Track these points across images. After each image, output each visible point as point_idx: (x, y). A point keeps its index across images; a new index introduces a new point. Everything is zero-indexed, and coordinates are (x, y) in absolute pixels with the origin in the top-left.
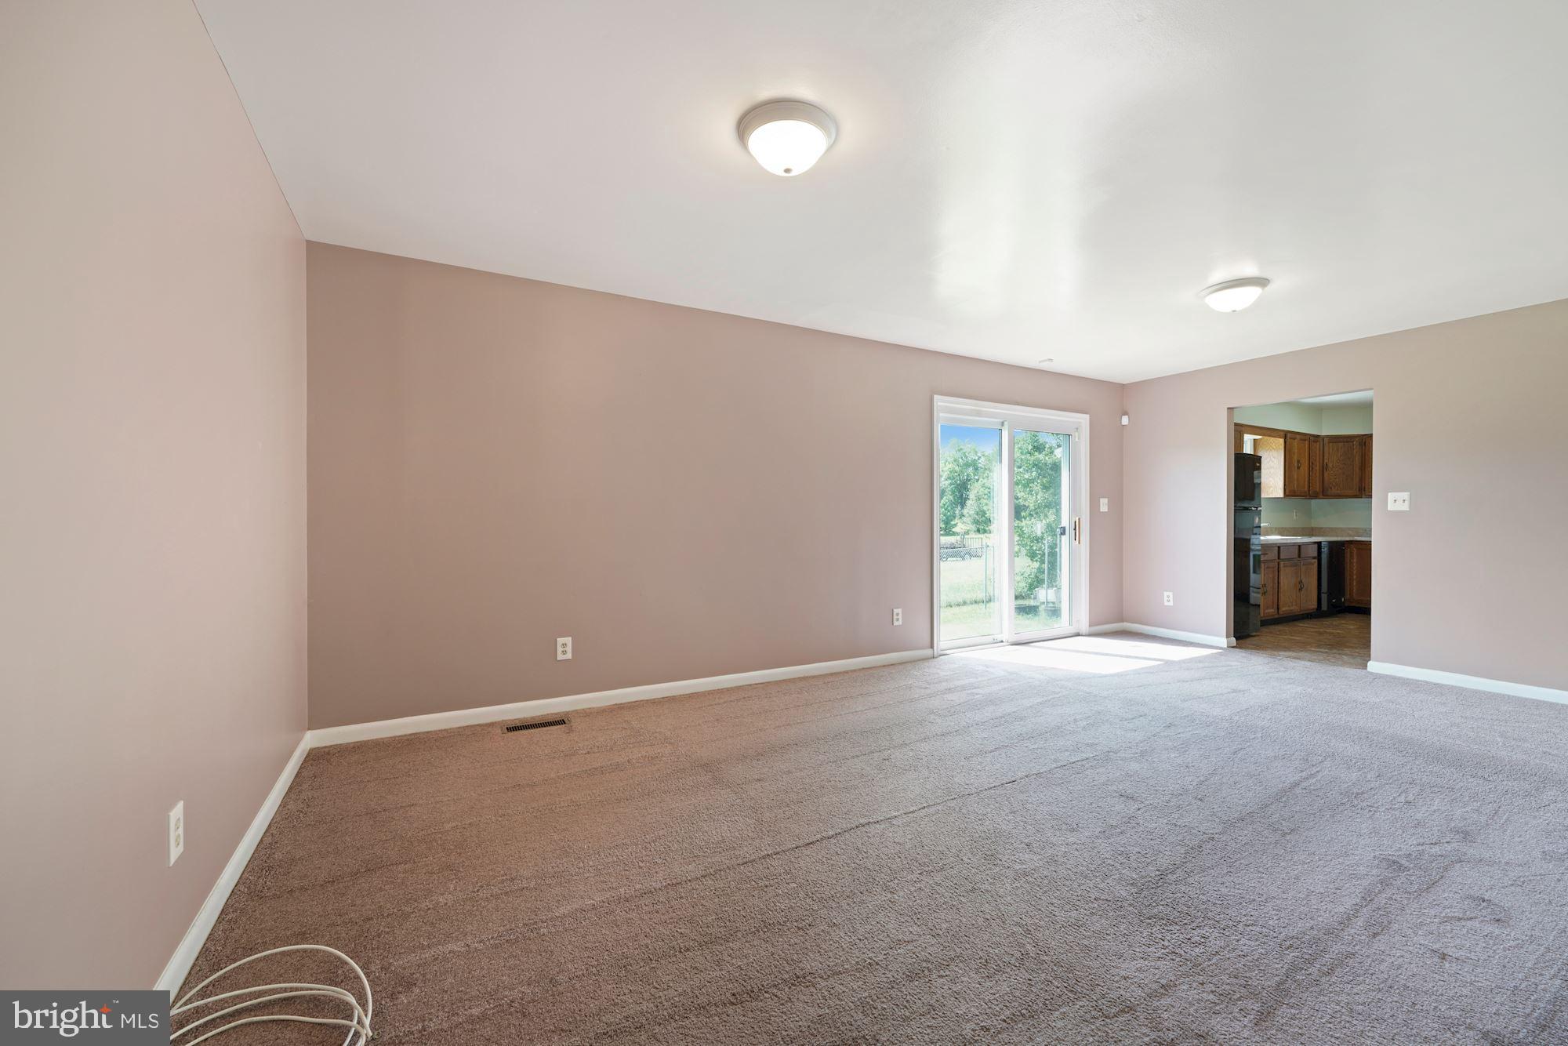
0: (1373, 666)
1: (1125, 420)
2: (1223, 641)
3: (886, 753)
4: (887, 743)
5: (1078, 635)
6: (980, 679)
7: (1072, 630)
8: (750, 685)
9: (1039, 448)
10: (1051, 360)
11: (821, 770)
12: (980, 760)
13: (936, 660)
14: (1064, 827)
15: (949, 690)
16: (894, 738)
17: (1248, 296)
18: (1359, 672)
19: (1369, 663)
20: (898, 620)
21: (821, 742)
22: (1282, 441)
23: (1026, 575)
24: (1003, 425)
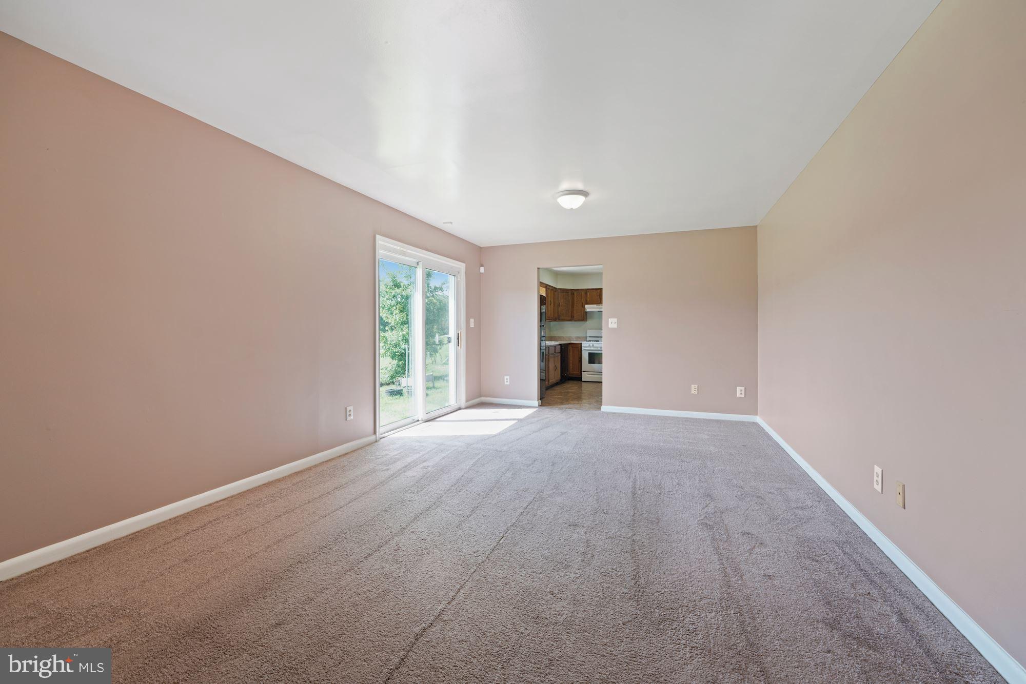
0: (604, 408)
1: (482, 270)
2: (536, 403)
3: (393, 543)
4: (388, 532)
5: (460, 409)
6: (422, 453)
7: (456, 406)
8: (210, 505)
9: (397, 285)
10: (451, 223)
11: (343, 583)
12: (468, 525)
13: (379, 443)
14: (560, 566)
15: (407, 467)
16: (391, 525)
17: (576, 202)
18: (597, 412)
19: (602, 407)
20: (350, 415)
21: (326, 550)
22: (544, 289)
23: (388, 369)
24: (418, 265)
